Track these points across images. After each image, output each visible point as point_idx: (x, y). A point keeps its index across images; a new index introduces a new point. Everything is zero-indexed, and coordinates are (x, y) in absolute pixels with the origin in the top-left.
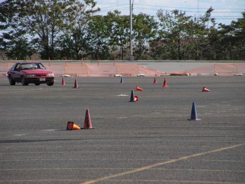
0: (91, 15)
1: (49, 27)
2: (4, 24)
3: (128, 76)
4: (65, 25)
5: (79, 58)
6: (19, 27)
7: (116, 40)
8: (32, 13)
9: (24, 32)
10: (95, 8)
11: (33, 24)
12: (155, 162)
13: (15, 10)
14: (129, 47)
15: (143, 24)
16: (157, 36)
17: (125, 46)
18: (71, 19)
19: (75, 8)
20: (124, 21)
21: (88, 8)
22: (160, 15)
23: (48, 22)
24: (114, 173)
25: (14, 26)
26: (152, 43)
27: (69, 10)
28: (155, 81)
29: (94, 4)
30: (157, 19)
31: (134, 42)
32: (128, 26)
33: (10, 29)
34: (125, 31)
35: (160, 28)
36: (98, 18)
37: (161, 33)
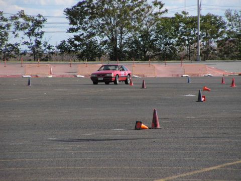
0: (160, 16)
1: (117, 28)
2: (75, 27)
3: (195, 77)
4: (134, 27)
5: (147, 58)
6: (89, 30)
7: (184, 40)
8: (101, 15)
9: (94, 34)
10: (163, 9)
11: (103, 26)
12: (224, 162)
13: (86, 13)
14: (197, 48)
15: (211, 24)
16: (225, 36)
17: (193, 46)
18: (139, 20)
19: (143, 10)
20: (192, 22)
21: (156, 10)
22: (228, 14)
23: (117, 24)
24: (183, 172)
25: (84, 29)
26: (220, 44)
27: (137, 12)
28: (223, 81)
29: (162, 6)
30: (225, 19)
31: (201, 43)
32: (195, 27)
33: (81, 31)
34: (192, 32)
35: (228, 28)
36: (166, 19)
37: (229, 33)
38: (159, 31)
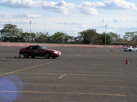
0: (22, 32)
1: (12, 35)
2: (2, 34)
4: (16, 35)
5: (18, 42)
6: (5, 35)
7: (27, 38)
8: (8, 32)
9: (6, 36)
10: (22, 31)
11: (8, 34)
12: (34, 66)
13: (4, 31)
14: (30, 40)
15: (33, 35)
16: (36, 38)
17: (29, 39)
18: (17, 33)
19: (18, 31)
20: (29, 34)
21: (21, 31)
22: (37, 33)
23: (12, 34)
24: (25, 68)
25: (4, 35)
26: (35, 39)
27: (17, 31)
29: (22, 30)
30: (36, 34)
31: (31, 39)
32: (30, 35)
33: (3, 35)
34: (29, 36)
35: (37, 36)
36: (23, 33)
37: (37, 37)
38: (21, 36)
